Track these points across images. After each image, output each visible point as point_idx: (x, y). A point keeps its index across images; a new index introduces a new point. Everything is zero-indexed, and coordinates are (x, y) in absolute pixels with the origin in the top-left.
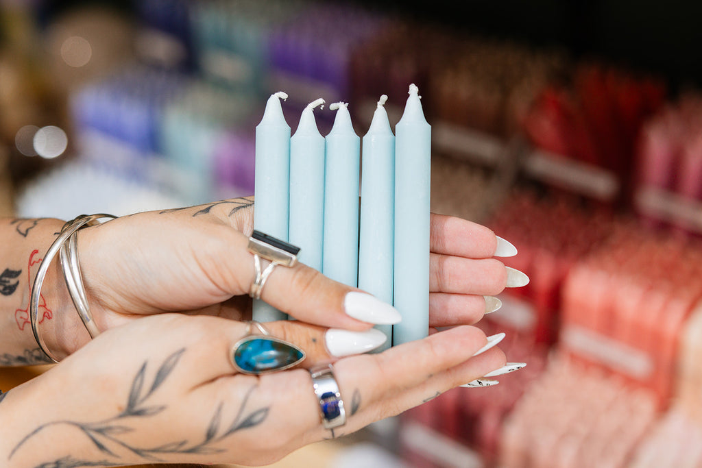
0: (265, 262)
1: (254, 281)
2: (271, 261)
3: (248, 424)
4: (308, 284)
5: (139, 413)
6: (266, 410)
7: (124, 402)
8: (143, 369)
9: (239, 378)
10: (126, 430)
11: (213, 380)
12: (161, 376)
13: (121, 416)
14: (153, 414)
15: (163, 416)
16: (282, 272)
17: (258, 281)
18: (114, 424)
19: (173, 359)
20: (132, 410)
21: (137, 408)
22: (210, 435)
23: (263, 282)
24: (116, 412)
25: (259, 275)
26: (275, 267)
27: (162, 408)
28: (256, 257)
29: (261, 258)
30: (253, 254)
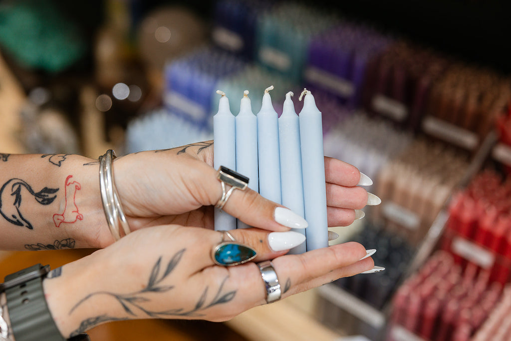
0: (228, 187)
1: (221, 198)
2: (232, 187)
3: (223, 301)
4: (253, 201)
5: (156, 290)
6: (234, 293)
7: (146, 282)
8: (159, 262)
9: (216, 269)
10: (145, 300)
11: (202, 270)
12: (171, 266)
13: (144, 291)
14: (164, 291)
15: (172, 293)
16: (238, 193)
17: (223, 198)
18: (138, 296)
19: (179, 256)
20: (151, 287)
21: (155, 286)
22: (198, 306)
23: (226, 199)
24: (140, 288)
25: (224, 194)
26: (234, 190)
27: (171, 288)
28: (223, 184)
29: (226, 184)
30: (221, 182)
